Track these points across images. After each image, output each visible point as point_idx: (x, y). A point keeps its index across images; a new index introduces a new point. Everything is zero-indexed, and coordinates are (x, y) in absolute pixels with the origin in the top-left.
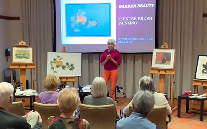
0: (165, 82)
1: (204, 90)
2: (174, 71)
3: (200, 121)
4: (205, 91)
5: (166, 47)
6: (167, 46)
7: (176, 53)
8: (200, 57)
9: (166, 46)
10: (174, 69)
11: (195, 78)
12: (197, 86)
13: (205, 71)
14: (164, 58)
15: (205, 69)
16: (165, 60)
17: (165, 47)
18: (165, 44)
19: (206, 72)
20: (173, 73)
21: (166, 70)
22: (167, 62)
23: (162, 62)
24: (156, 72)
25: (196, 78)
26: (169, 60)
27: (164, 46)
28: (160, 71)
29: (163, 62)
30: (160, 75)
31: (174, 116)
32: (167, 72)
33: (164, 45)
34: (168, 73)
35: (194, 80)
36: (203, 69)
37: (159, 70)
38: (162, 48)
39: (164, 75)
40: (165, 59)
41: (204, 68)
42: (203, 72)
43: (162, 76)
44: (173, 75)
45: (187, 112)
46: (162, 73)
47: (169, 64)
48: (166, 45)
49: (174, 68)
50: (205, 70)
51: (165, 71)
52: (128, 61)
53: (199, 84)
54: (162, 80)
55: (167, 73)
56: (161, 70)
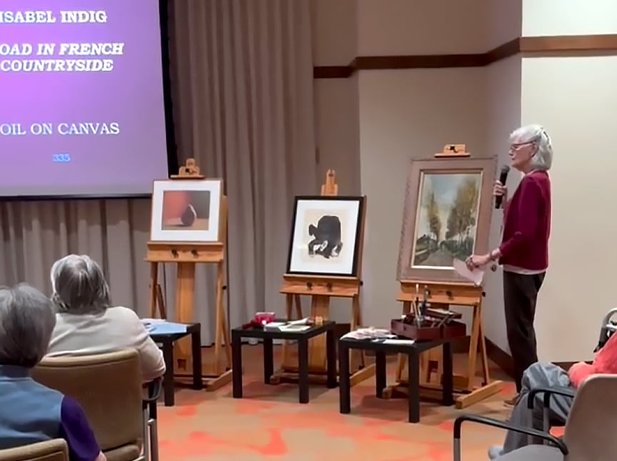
0: (193, 288)
1: (316, 306)
2: (220, 251)
3: (299, 404)
4: (318, 308)
5: (194, 172)
6: (197, 169)
7: (225, 191)
8: (300, 202)
9: (195, 170)
10: (220, 244)
11: (288, 272)
12: (297, 295)
13: (316, 248)
14: (189, 208)
15: (317, 242)
16: (193, 213)
17: (191, 171)
18: (191, 164)
19: (319, 249)
20: (219, 256)
21: (195, 249)
22: (197, 222)
23: (181, 223)
24: (166, 256)
25: (292, 269)
26: (204, 214)
27: (187, 170)
28: (179, 253)
29: (187, 222)
30: (180, 264)
31: (224, 396)
32: (199, 253)
33: (187, 167)
34: (204, 256)
35: (285, 277)
36: (310, 241)
37: (174, 248)
38: (180, 176)
39: (192, 264)
40: (191, 211)
41: (313, 238)
42: (311, 249)
43: (186, 269)
44: (220, 263)
45: (267, 381)
46: (185, 257)
47: (206, 228)
48: (192, 168)
49: (219, 241)
50: (317, 244)
51: (194, 252)
52: (82, 224)
53: (301, 288)
54: (186, 282)
55: (200, 259)
56: (179, 250)
